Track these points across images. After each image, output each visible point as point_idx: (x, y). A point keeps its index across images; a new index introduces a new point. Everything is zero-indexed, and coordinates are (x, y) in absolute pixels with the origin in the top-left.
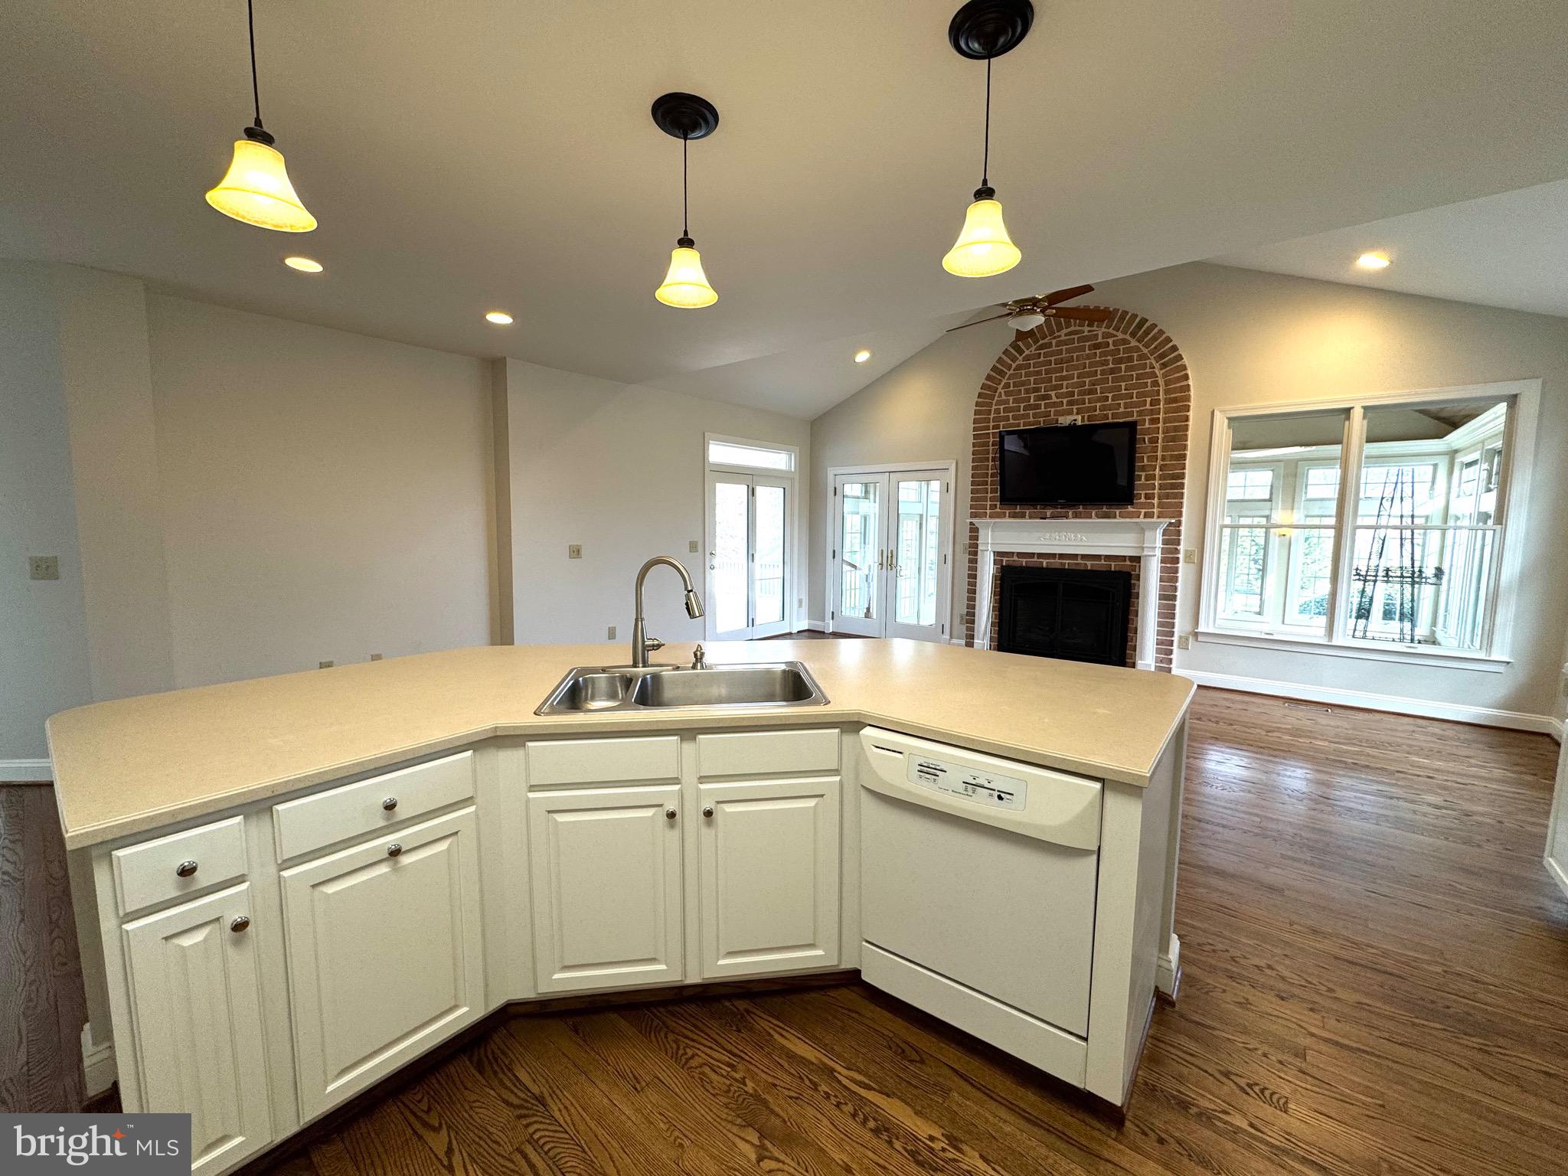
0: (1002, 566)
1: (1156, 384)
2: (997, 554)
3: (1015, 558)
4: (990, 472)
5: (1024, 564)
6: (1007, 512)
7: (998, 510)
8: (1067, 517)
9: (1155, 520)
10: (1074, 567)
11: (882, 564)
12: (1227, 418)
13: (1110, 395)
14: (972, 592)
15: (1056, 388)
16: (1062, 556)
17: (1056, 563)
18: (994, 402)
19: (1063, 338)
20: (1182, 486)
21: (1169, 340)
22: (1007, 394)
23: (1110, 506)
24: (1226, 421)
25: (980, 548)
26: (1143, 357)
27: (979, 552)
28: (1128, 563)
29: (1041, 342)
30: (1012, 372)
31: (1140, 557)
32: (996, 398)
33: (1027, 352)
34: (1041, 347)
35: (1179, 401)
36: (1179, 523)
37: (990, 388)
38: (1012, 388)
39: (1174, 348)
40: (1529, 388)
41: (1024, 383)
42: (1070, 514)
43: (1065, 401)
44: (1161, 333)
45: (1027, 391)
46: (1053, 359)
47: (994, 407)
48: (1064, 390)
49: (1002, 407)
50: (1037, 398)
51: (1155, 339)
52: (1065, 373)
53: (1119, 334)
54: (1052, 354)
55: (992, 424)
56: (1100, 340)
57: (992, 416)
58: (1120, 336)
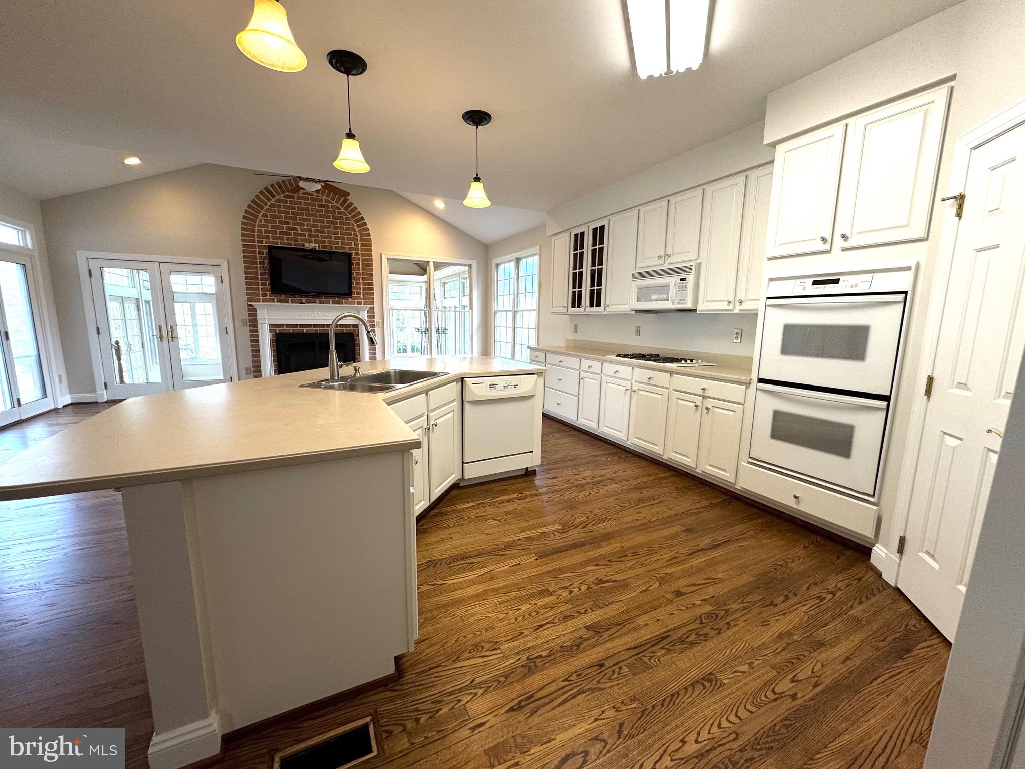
0: (276, 334)
1: (356, 235)
2: (272, 326)
3: (285, 328)
4: (259, 271)
5: (291, 331)
6: (276, 299)
8: (316, 303)
9: (362, 306)
10: (322, 332)
11: (161, 337)
12: (387, 258)
13: (333, 236)
14: (256, 352)
15: (299, 225)
16: (315, 326)
17: (312, 330)
18: (257, 225)
19: (301, 195)
20: (373, 289)
21: (359, 213)
22: (266, 221)
23: (339, 298)
24: (386, 260)
25: (259, 322)
26: (347, 219)
27: (259, 326)
28: (352, 328)
29: (286, 194)
30: (267, 207)
31: (356, 326)
32: (258, 223)
33: (277, 197)
34: (288, 196)
35: (367, 245)
36: (374, 308)
37: (251, 214)
38: (269, 218)
39: (363, 219)
40: (474, 263)
41: (277, 217)
42: (317, 301)
43: (307, 234)
44: (356, 208)
45: (281, 222)
46: (296, 206)
47: (257, 228)
48: (305, 227)
49: (263, 229)
50: (288, 228)
51: (353, 210)
52: (305, 217)
53: (334, 202)
54: (295, 203)
55: (256, 239)
56: (324, 203)
57: (256, 234)
58: (335, 204)
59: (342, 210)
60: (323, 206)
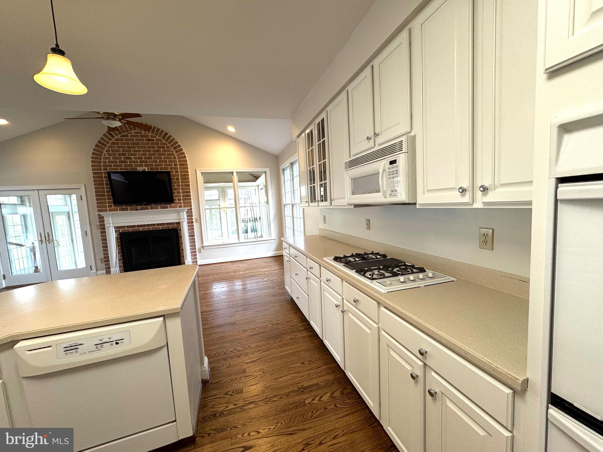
0: (120, 233)
1: (174, 158)
2: (116, 228)
3: (126, 228)
4: (106, 190)
5: (131, 231)
6: (118, 208)
7: (113, 208)
8: (148, 209)
9: (183, 208)
10: (154, 229)
11: (41, 241)
12: (201, 172)
13: (158, 160)
14: (105, 247)
15: (133, 155)
16: (148, 225)
17: (146, 228)
18: (102, 158)
19: (133, 134)
20: (190, 196)
21: (177, 142)
22: (109, 154)
23: (165, 204)
24: (201, 173)
25: (106, 226)
26: (168, 147)
27: (106, 228)
28: (176, 225)
29: (123, 134)
30: (109, 145)
31: (180, 222)
32: (103, 156)
33: (116, 137)
34: (123, 136)
35: (184, 165)
36: (191, 209)
37: (98, 151)
38: (111, 152)
39: (179, 146)
40: (268, 170)
41: (117, 151)
42: (149, 207)
43: (139, 161)
44: (174, 139)
45: (119, 154)
46: (130, 142)
47: (102, 160)
48: (137, 156)
49: (107, 160)
50: (125, 158)
51: (172, 141)
52: (136, 149)
53: (157, 137)
54: (129, 140)
55: (102, 168)
56: (150, 138)
57: (102, 164)
58: (158, 138)
59: (164, 141)
60: (149, 140)
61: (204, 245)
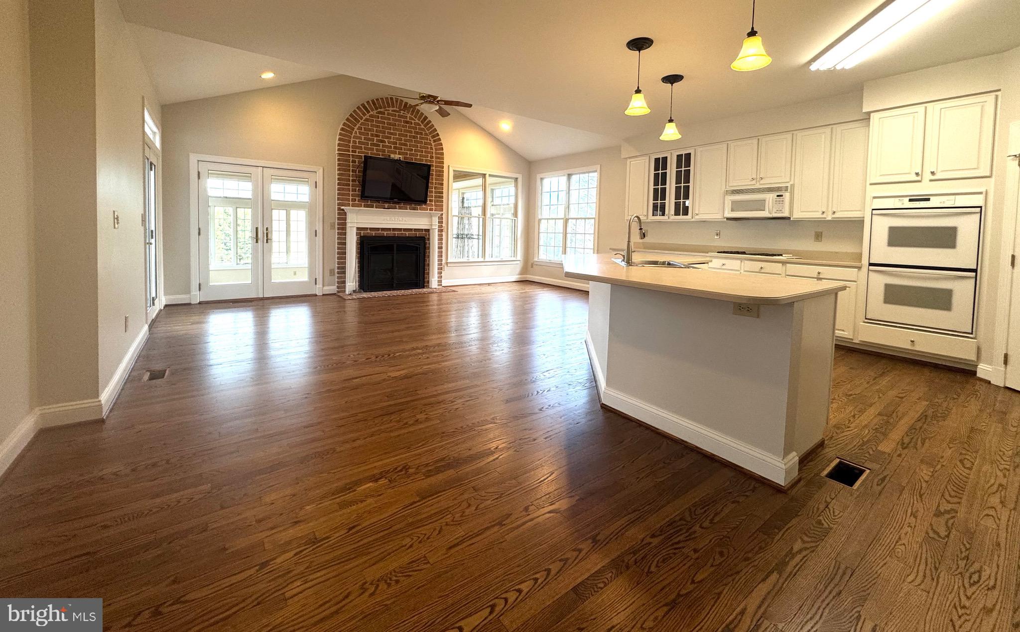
0: (361, 236)
1: (431, 148)
2: (358, 229)
3: (369, 231)
4: (351, 178)
5: (374, 235)
6: (363, 204)
7: (357, 202)
8: (395, 208)
9: (434, 212)
10: (400, 235)
11: (257, 239)
12: (452, 170)
13: (414, 149)
14: (342, 254)
15: (387, 137)
16: (394, 229)
17: (391, 233)
18: (352, 136)
19: (390, 112)
20: (442, 197)
21: (436, 130)
22: (360, 133)
23: (416, 204)
25: (348, 225)
26: (426, 134)
27: (347, 228)
28: (425, 232)
29: (379, 110)
30: (363, 121)
31: (429, 230)
32: (353, 135)
33: (371, 113)
35: (440, 158)
36: (442, 214)
37: (349, 126)
38: (363, 131)
39: (438, 135)
40: (520, 177)
41: (370, 130)
42: (397, 206)
43: (393, 146)
44: (433, 126)
45: (372, 135)
46: (386, 121)
47: (352, 139)
48: (392, 140)
49: (357, 140)
50: (378, 141)
51: (431, 127)
52: (392, 131)
53: (416, 119)
54: (385, 118)
55: (351, 149)
56: (408, 120)
57: (351, 145)
58: (417, 121)
59: (422, 127)
60: (407, 122)
61: (449, 261)
